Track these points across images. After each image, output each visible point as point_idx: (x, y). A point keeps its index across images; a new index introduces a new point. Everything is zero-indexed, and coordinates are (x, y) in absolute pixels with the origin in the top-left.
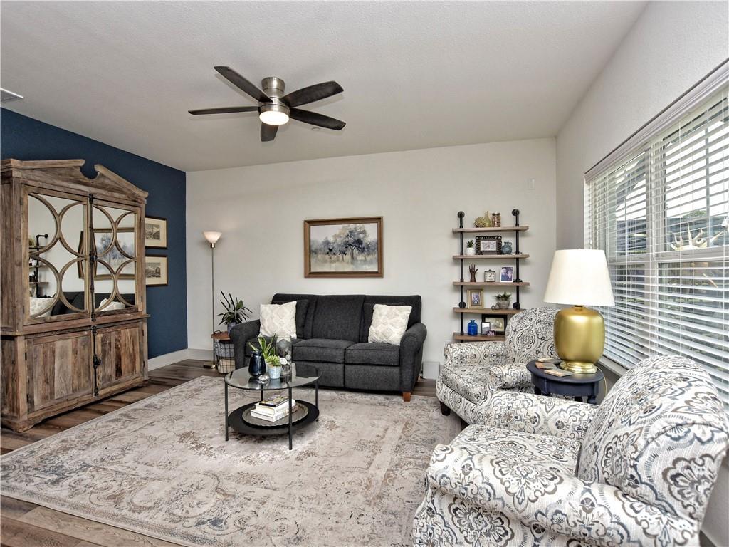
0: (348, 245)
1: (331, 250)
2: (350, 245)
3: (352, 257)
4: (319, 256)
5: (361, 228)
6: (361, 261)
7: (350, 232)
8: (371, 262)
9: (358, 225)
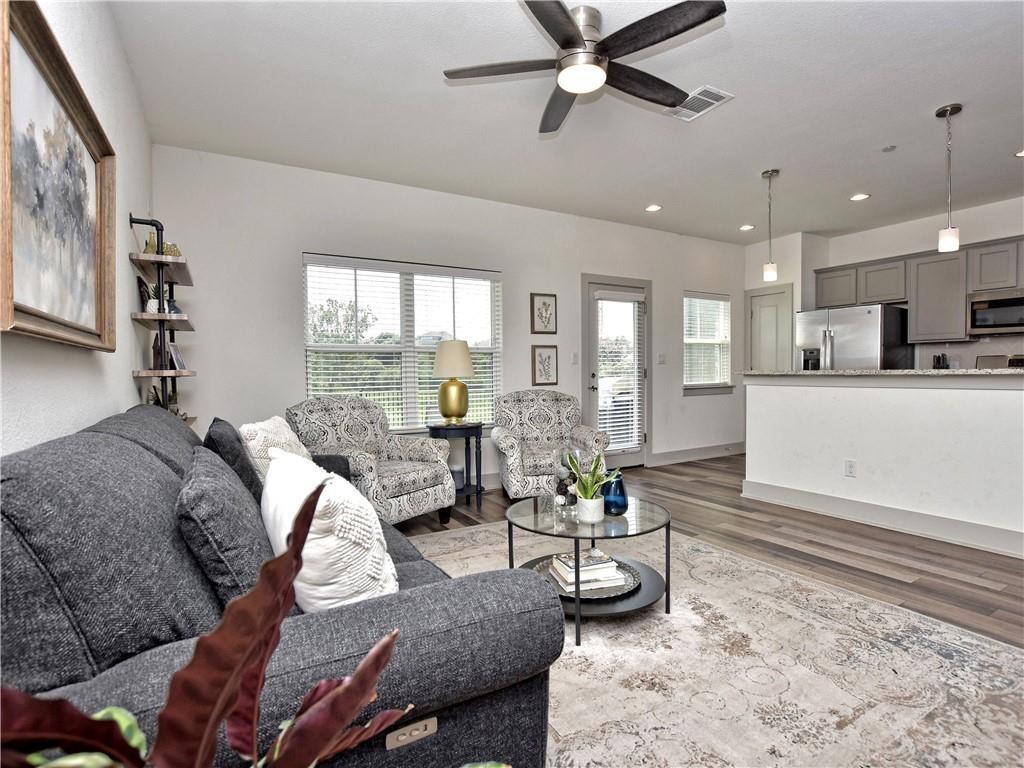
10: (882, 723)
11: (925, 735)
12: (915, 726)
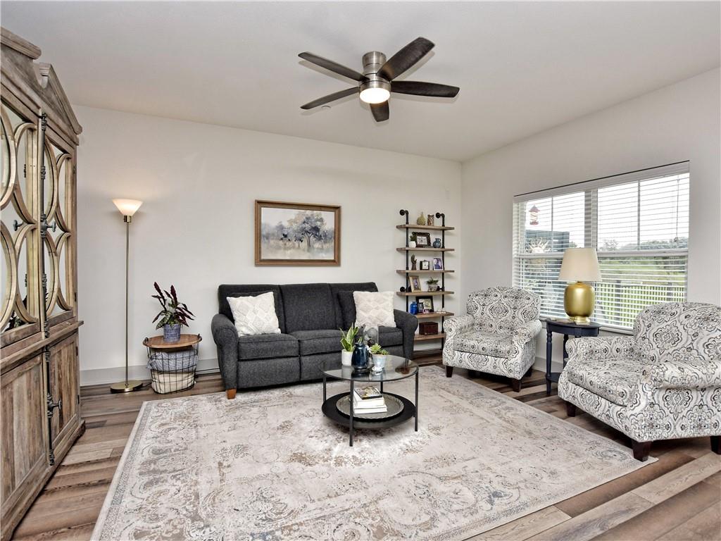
0: (304, 231)
1: (285, 236)
2: (307, 232)
3: (309, 245)
4: (272, 242)
5: (318, 215)
6: (318, 248)
7: (307, 218)
8: (327, 251)
9: (315, 212)
10: (210, 477)
11: (191, 486)
12: (198, 487)
